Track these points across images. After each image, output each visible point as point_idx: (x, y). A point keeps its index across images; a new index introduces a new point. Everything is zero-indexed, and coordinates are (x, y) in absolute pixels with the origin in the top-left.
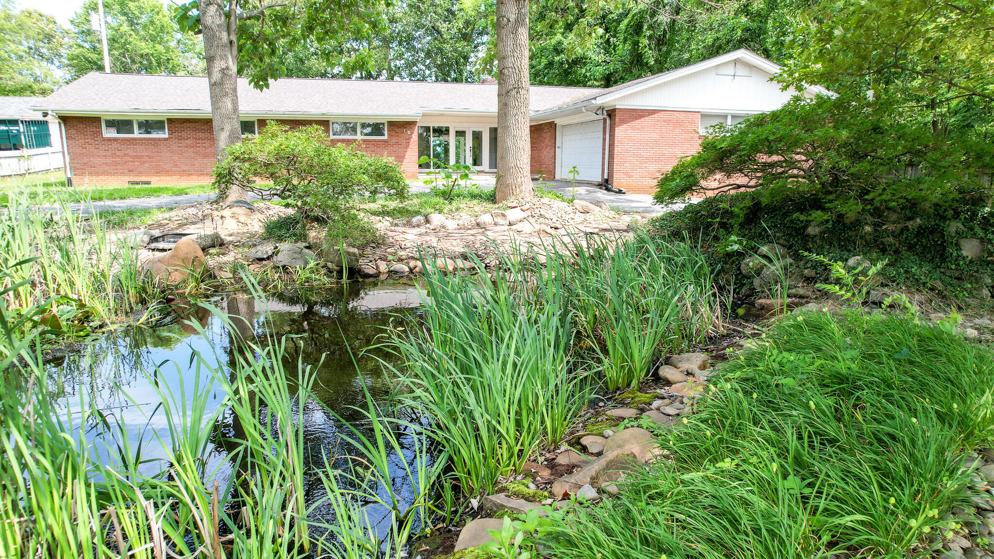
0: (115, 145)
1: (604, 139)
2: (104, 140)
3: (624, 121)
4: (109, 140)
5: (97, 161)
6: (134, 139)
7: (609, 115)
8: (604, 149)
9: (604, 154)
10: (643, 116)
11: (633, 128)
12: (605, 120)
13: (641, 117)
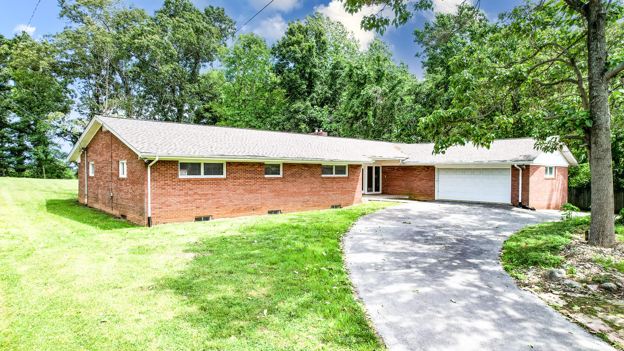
0: (188, 185)
1: (515, 180)
2: (180, 181)
3: (531, 172)
4: (184, 181)
5: (173, 200)
6: (201, 180)
9: (514, 188)
11: (533, 175)
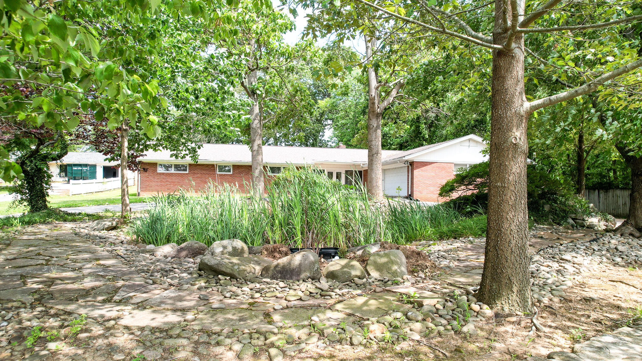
0: (163, 176)
1: (408, 176)
2: (158, 173)
3: (418, 167)
4: (160, 174)
5: (153, 184)
6: (172, 174)
7: (411, 165)
8: (408, 180)
9: (408, 183)
10: (427, 165)
11: (422, 170)
12: (408, 167)
13: (426, 165)
